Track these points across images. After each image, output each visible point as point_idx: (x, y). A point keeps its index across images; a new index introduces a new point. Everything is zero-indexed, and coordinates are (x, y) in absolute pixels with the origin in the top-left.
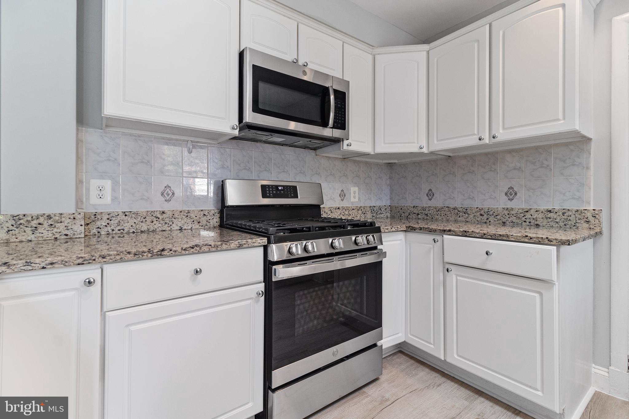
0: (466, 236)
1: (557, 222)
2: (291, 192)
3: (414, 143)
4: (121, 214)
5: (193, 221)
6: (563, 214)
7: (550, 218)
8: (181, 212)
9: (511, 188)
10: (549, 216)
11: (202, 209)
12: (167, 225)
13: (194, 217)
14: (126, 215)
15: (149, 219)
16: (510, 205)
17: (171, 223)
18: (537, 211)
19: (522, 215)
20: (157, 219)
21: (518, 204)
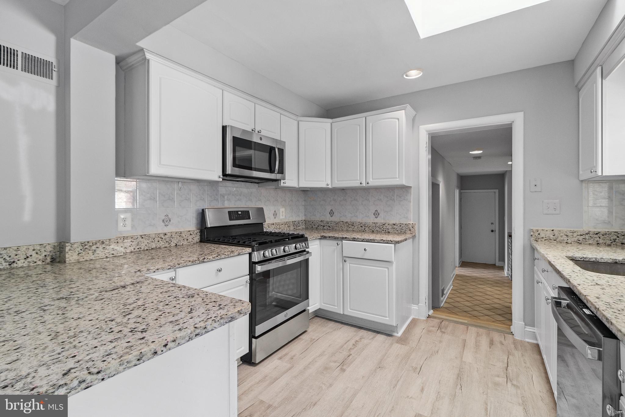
0: (354, 241)
1: (397, 231)
2: (246, 215)
3: (324, 181)
4: (139, 236)
5: (184, 239)
6: (400, 226)
7: (394, 228)
8: (176, 233)
9: (377, 211)
10: (394, 227)
11: (189, 230)
12: (168, 243)
13: (184, 236)
14: (142, 238)
15: (156, 239)
16: (376, 220)
17: (170, 242)
18: (388, 224)
19: (382, 226)
20: (162, 239)
21: (380, 220)
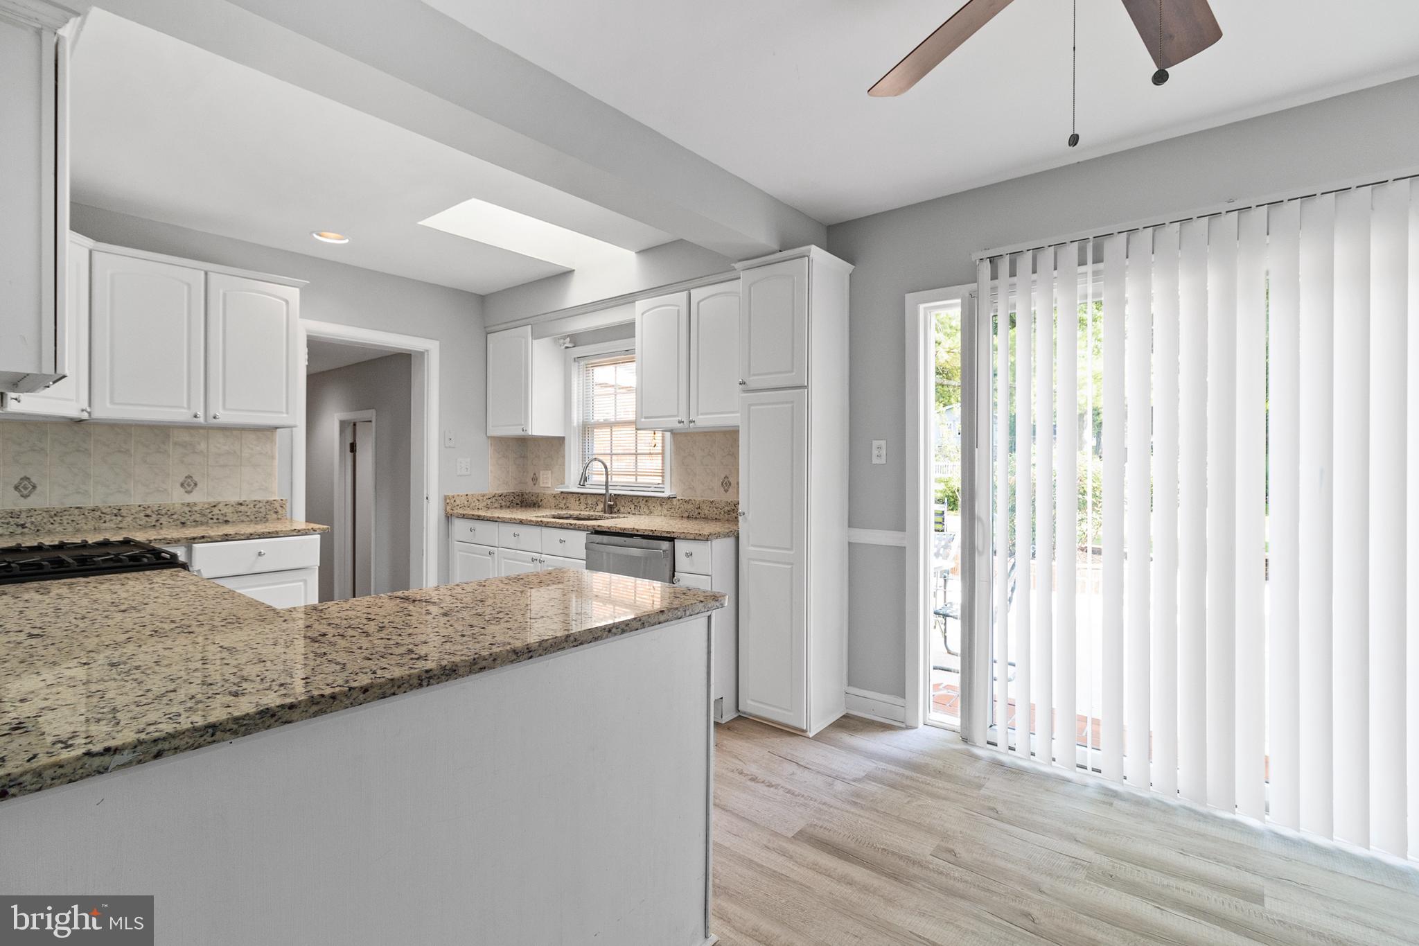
0: (227, 540)
1: (248, 516)
6: (255, 506)
7: (241, 512)
9: (189, 477)
10: (239, 510)
16: (189, 499)
18: (226, 505)
19: (208, 511)
21: (199, 497)
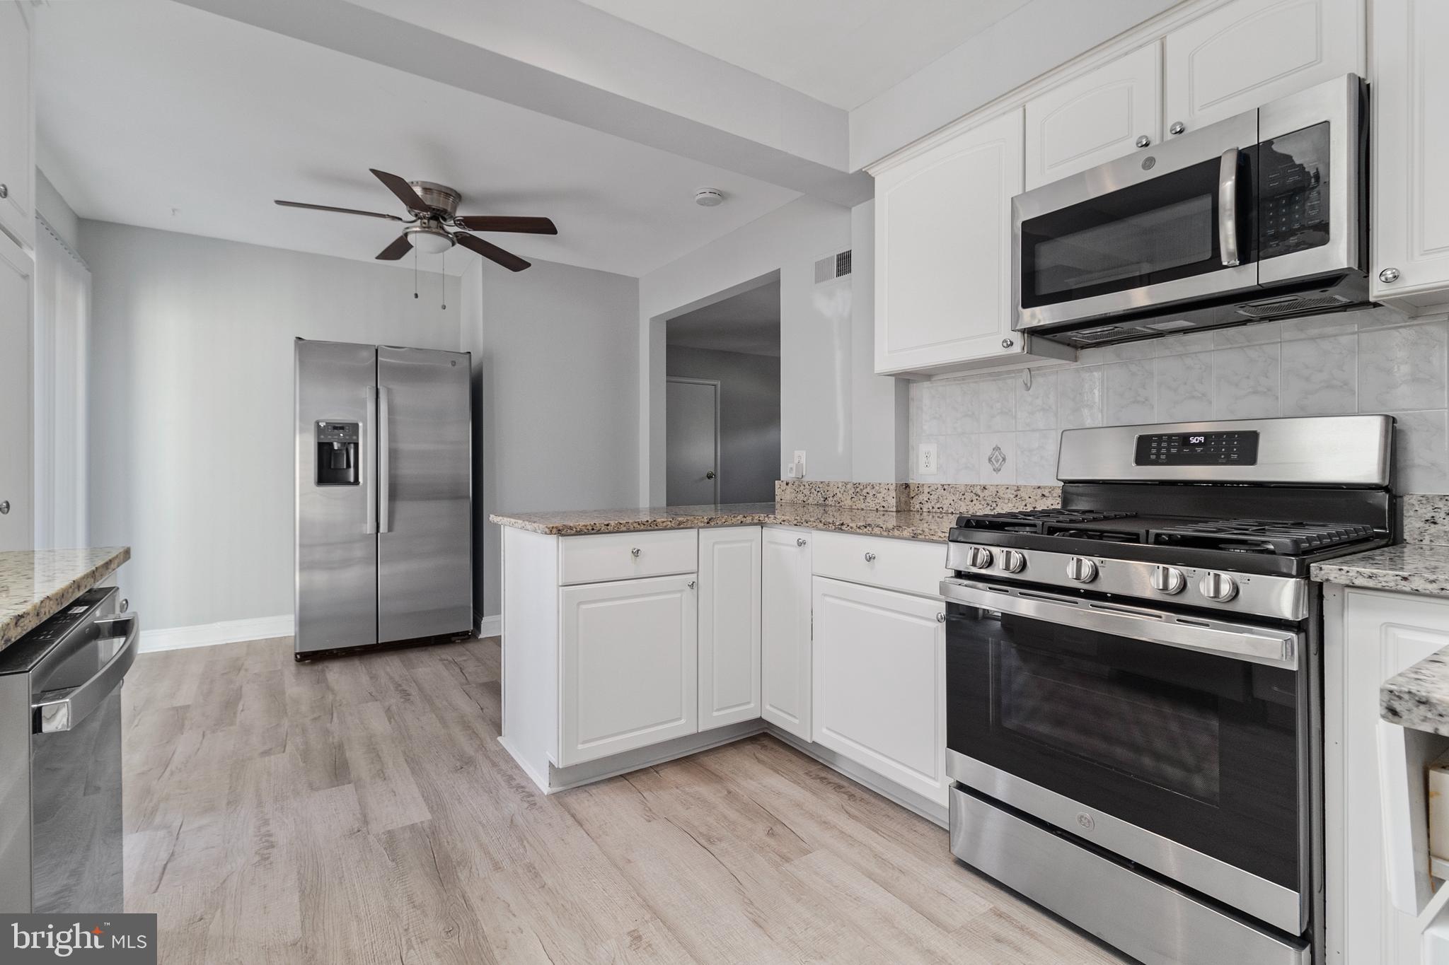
4: (940, 487)
8: (1008, 488)
11: (1039, 485)
12: (989, 507)
13: (1027, 498)
14: (944, 490)
15: (969, 496)
17: (994, 505)
20: (977, 497)
